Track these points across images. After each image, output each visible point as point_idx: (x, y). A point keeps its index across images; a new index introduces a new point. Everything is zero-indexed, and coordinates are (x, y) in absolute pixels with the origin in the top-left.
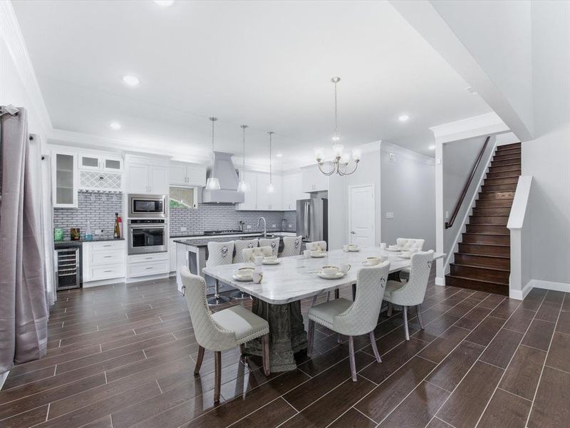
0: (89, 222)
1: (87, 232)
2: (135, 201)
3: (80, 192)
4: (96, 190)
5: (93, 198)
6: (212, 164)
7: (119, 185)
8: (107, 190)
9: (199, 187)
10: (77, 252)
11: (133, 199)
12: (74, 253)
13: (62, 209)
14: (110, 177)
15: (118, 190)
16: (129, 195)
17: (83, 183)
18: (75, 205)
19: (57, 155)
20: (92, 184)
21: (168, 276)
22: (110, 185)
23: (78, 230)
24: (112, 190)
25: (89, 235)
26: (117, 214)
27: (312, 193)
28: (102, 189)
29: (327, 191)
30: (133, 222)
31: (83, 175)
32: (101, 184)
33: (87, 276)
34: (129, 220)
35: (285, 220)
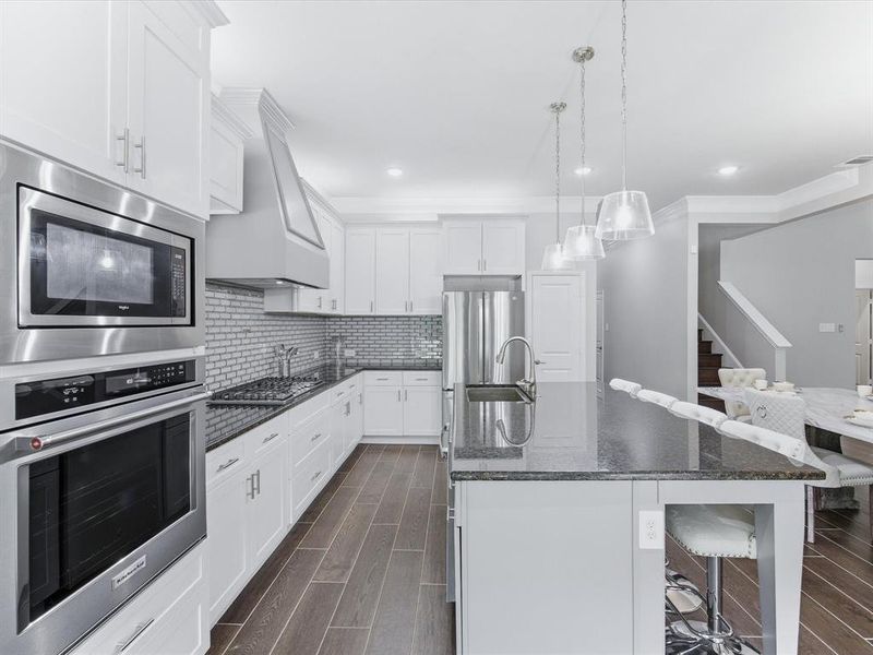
35: (342, 338)
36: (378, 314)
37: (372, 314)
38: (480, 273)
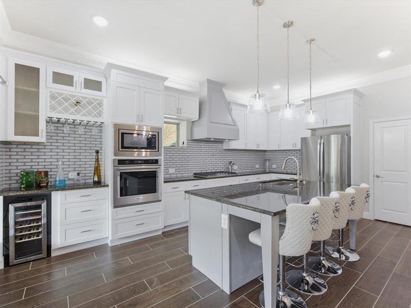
0: (60, 163)
1: (58, 176)
2: (123, 134)
3: (50, 121)
4: (71, 118)
5: (66, 129)
6: (205, 93)
7: (100, 114)
8: (85, 119)
9: (188, 121)
10: (44, 205)
11: (121, 131)
12: (39, 207)
13: (25, 143)
14: (90, 103)
15: (99, 120)
16: (115, 125)
17: (53, 108)
18: (42, 138)
19: (16, 65)
20: (66, 110)
21: (160, 233)
22: (89, 113)
23: (46, 173)
24: (92, 120)
25: (60, 181)
26: (97, 152)
27: (312, 130)
28: (78, 118)
29: (349, 126)
30: (121, 162)
31: (53, 97)
32: (78, 112)
33: (58, 240)
34: (114, 160)
35: (269, 160)
36: (282, 149)
37: (279, 149)
38: (324, 126)
